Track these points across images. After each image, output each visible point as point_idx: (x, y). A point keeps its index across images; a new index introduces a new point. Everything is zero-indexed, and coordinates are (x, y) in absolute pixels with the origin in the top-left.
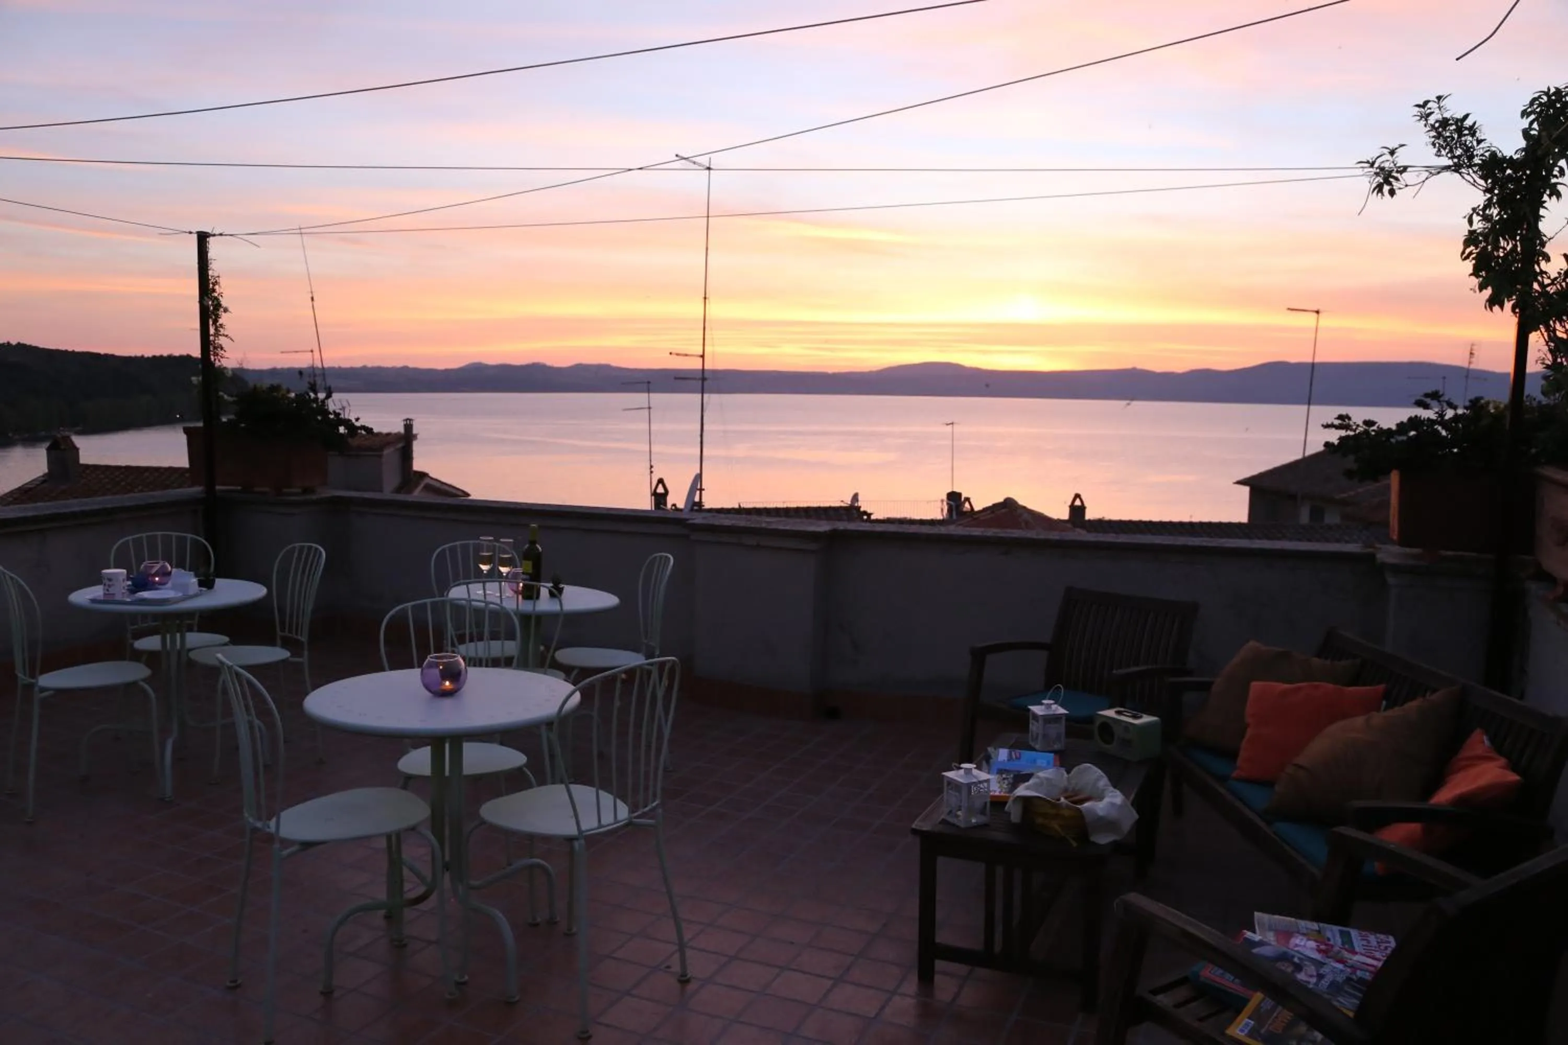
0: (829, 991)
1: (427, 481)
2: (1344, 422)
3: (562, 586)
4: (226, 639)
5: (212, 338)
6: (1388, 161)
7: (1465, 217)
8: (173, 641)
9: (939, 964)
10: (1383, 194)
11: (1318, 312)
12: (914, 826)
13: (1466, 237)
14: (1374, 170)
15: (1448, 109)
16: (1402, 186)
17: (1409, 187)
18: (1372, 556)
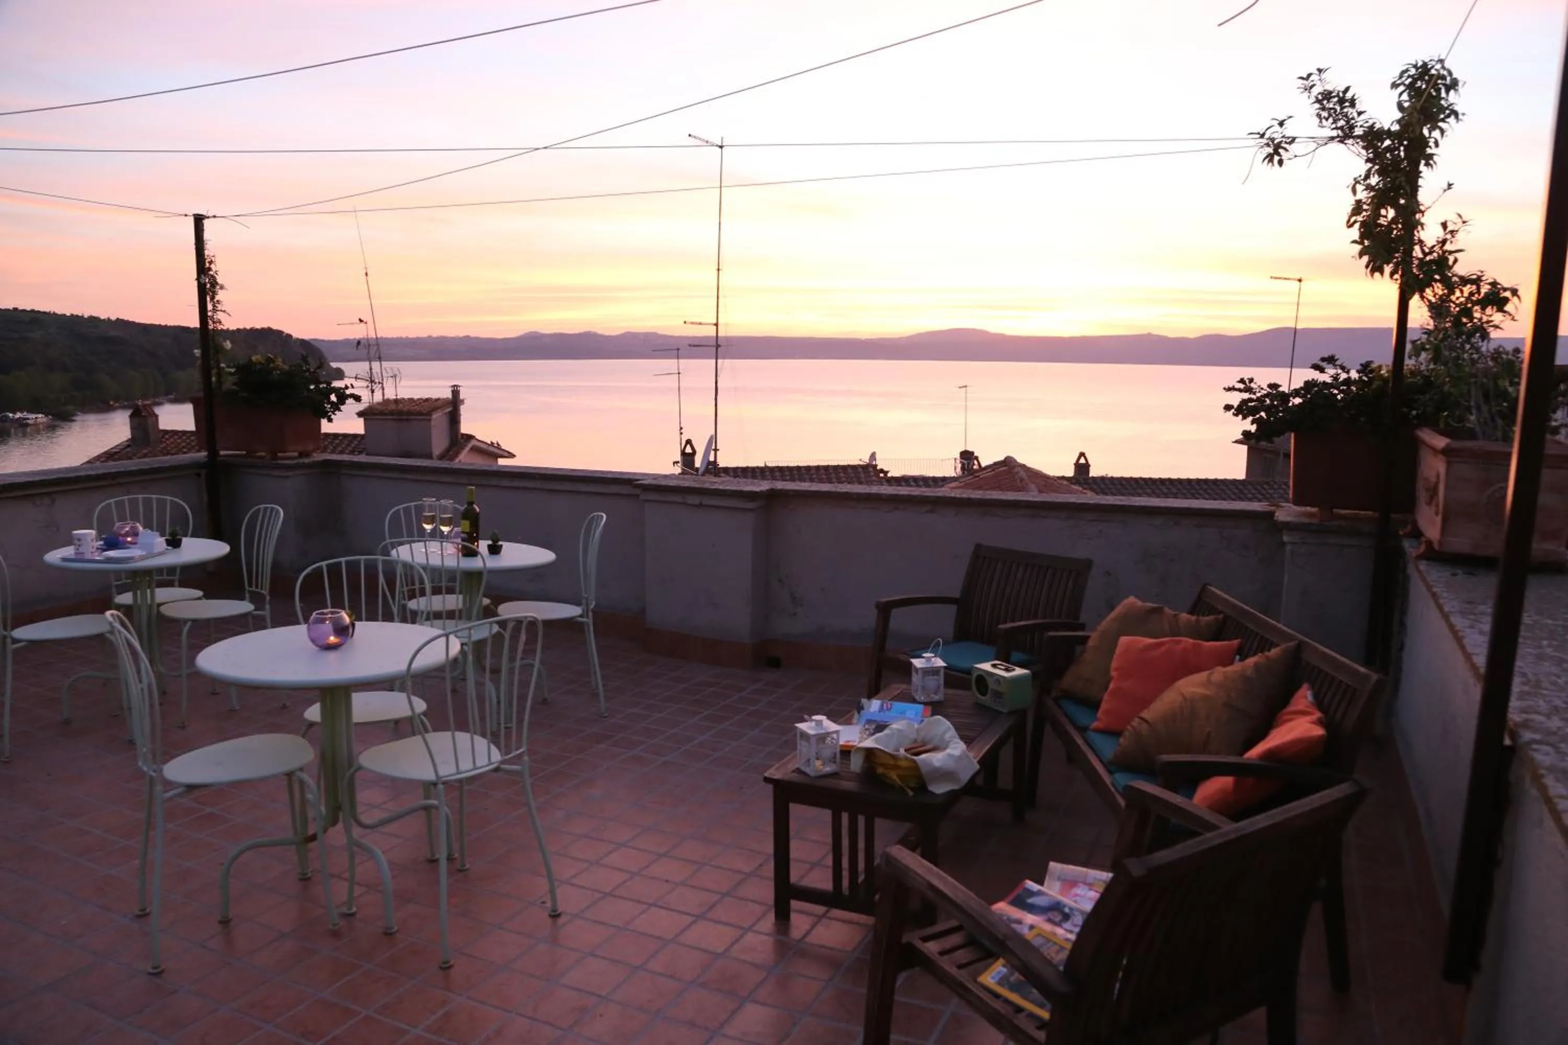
0: (690, 925)
1: (473, 443)
2: (1246, 385)
3: (500, 543)
4: (200, 593)
5: (210, 314)
6: (1277, 132)
7: (1348, 187)
8: (144, 595)
9: (795, 904)
10: (1273, 165)
11: (1300, 280)
12: (766, 775)
13: (1353, 207)
14: (1264, 141)
15: (1328, 81)
16: (1291, 157)
17: (1297, 158)
18: (1272, 514)
